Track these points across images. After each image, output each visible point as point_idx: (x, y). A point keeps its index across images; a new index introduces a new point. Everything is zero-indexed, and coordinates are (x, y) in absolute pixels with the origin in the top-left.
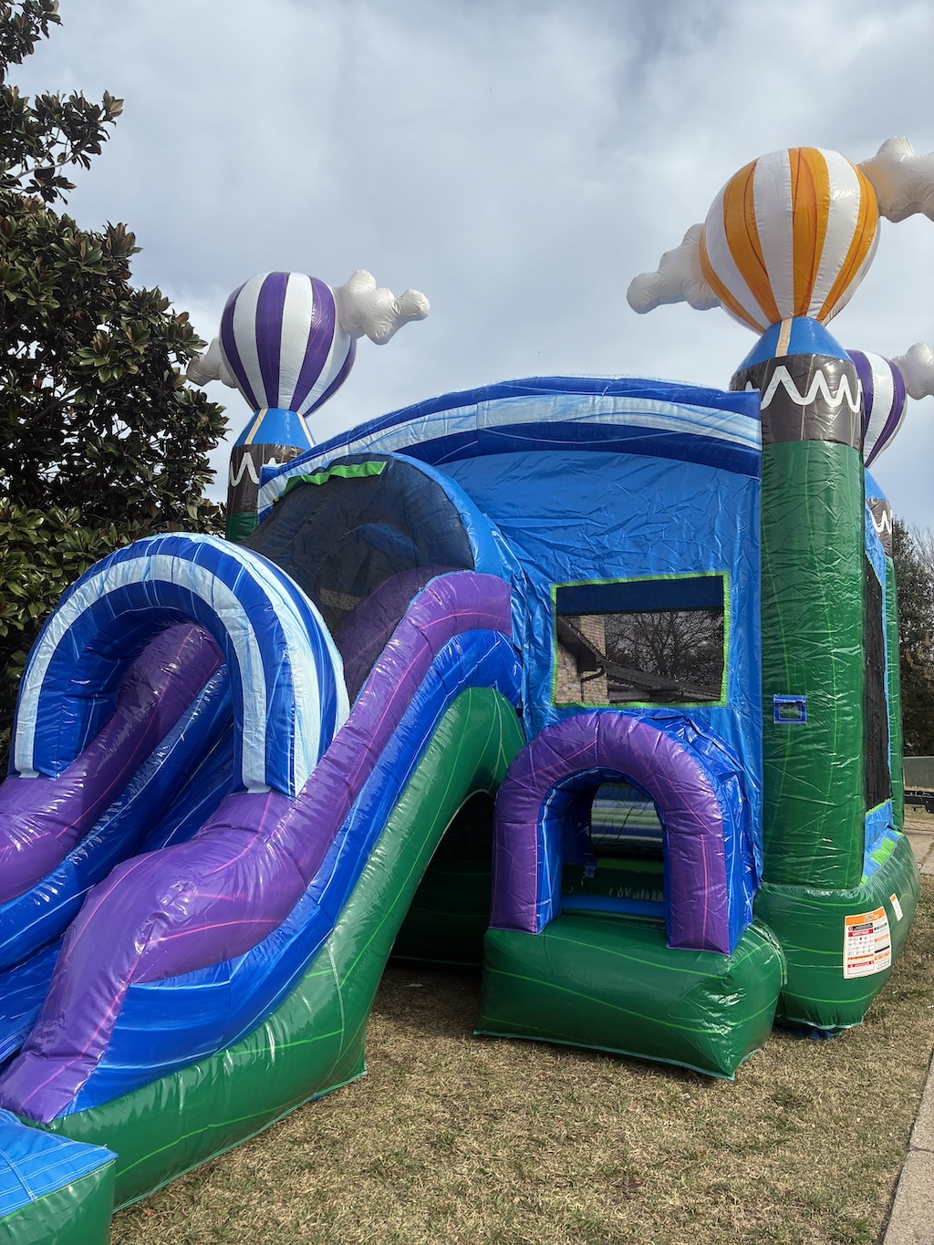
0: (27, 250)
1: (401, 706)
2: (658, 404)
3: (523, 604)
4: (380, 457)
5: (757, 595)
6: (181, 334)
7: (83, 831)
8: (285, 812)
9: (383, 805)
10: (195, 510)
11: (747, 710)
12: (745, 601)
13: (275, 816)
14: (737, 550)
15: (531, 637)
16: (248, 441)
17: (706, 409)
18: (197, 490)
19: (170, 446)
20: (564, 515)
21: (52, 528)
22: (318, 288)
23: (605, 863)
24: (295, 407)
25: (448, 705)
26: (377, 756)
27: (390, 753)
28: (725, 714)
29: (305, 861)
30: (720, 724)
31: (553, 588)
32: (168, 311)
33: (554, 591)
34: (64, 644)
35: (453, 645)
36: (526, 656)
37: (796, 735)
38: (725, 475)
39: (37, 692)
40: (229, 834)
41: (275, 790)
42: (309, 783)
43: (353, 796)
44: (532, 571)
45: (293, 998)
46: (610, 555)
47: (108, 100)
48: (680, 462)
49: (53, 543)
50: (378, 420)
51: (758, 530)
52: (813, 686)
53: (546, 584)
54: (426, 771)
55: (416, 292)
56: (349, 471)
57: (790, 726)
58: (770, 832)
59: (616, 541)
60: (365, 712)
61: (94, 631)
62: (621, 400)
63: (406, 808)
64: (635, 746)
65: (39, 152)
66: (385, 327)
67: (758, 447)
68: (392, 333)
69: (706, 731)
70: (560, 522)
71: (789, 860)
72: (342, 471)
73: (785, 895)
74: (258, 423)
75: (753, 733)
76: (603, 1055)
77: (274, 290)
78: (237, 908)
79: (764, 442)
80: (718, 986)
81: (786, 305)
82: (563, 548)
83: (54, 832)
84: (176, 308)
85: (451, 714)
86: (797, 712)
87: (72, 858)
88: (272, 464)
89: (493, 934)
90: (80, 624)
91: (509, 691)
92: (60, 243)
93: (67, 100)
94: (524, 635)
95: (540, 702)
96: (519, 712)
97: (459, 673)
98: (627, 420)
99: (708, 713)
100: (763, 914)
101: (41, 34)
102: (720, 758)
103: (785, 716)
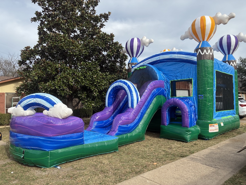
0: (101, 39)
1: (147, 98)
2: (183, 55)
3: (166, 84)
4: (146, 65)
5: (197, 82)
6: (121, 47)
7: (113, 113)
8: (133, 110)
9: (145, 110)
10: (124, 70)
11: (195, 97)
12: (195, 82)
13: (132, 110)
14: (194, 75)
16: (130, 62)
17: (189, 56)
18: (124, 67)
19: (120, 61)
20: (171, 71)
21: (106, 75)
22: (138, 39)
23: (178, 118)
24: (136, 57)
25: (154, 98)
26: (144, 104)
27: (146, 104)
28: (192, 98)
29: (136, 115)
30: (192, 99)
32: (119, 44)
33: (170, 82)
34: (110, 92)
35: (155, 90)
36: (167, 91)
37: (202, 100)
38: (192, 65)
39: (108, 98)
40: (128, 112)
41: (132, 108)
42: (136, 107)
43: (141, 109)
44: (168, 79)
45: (135, 130)
46: (177, 76)
47: (109, 13)
48: (186, 63)
49: (106, 77)
50: (147, 59)
51: (197, 72)
52: (204, 93)
53: (169, 81)
54: (151, 106)
55: (151, 39)
56: (142, 68)
57: (201, 99)
58: (198, 113)
59: (178, 74)
60: (142, 99)
61: (113, 91)
62: (178, 55)
63: (149, 110)
64: (177, 102)
65: (100, 21)
66: (147, 45)
67: (197, 61)
68: (149, 45)
69: (190, 100)
70: (171, 72)
71: (201, 117)
72: (141, 68)
73: (201, 122)
74: (131, 60)
75: (196, 100)
76: (174, 140)
77: (132, 40)
78: (129, 119)
79: (197, 60)
80: (187, 131)
81: (201, 40)
82: (171, 76)
83: (110, 113)
84: (120, 43)
85: (155, 99)
86: (201, 97)
87: (112, 116)
88: (133, 65)
89: (162, 126)
90: (111, 90)
91: (164, 95)
92: (105, 38)
93: (104, 14)
94: (166, 88)
95: (169, 97)
96: (166, 98)
97: (156, 94)
98: (179, 58)
99: (190, 97)
100: (198, 124)
101: (99, 2)
102: (191, 103)
103: (200, 98)
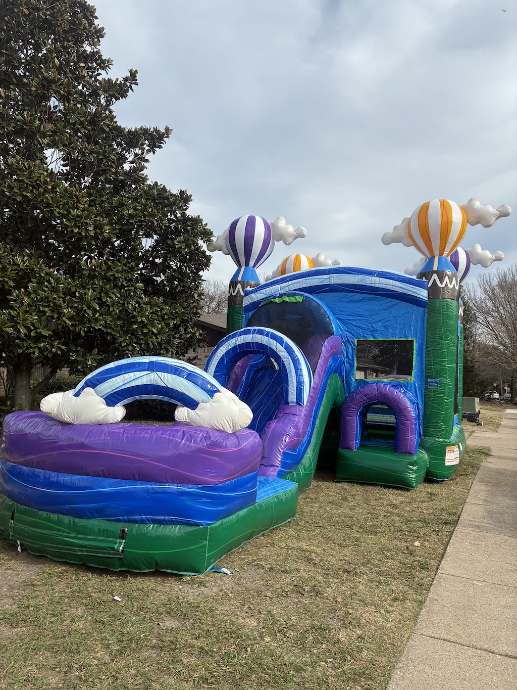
0: (153, 201)
1: (322, 381)
3: (345, 345)
5: (424, 347)
8: (302, 410)
11: (419, 383)
12: (420, 348)
14: (418, 332)
15: (347, 356)
16: (239, 279)
17: (410, 285)
20: (360, 316)
24: (256, 264)
25: (329, 380)
28: (413, 385)
30: (411, 387)
31: (356, 340)
35: (331, 361)
36: (346, 363)
37: (434, 392)
38: (415, 307)
40: (291, 416)
41: (300, 404)
42: (307, 403)
43: (314, 407)
44: (348, 334)
45: (303, 461)
46: (376, 331)
47: (167, 129)
51: (425, 326)
52: (441, 376)
53: (353, 339)
55: (303, 228)
56: (290, 299)
57: (433, 389)
58: (425, 421)
59: (378, 326)
60: (316, 382)
62: (381, 279)
64: (389, 394)
67: (427, 299)
68: (292, 241)
69: (407, 390)
70: (358, 318)
72: (287, 299)
74: (241, 272)
75: (421, 390)
76: (377, 485)
78: (299, 434)
80: (412, 464)
81: (436, 252)
82: (359, 327)
86: (435, 384)
88: (249, 288)
89: (341, 450)
93: (152, 130)
94: (345, 356)
95: (350, 378)
96: (343, 381)
97: (332, 369)
98: (383, 286)
100: (422, 446)
101: (130, 90)
102: (412, 398)
103: (432, 385)
